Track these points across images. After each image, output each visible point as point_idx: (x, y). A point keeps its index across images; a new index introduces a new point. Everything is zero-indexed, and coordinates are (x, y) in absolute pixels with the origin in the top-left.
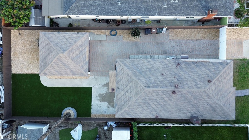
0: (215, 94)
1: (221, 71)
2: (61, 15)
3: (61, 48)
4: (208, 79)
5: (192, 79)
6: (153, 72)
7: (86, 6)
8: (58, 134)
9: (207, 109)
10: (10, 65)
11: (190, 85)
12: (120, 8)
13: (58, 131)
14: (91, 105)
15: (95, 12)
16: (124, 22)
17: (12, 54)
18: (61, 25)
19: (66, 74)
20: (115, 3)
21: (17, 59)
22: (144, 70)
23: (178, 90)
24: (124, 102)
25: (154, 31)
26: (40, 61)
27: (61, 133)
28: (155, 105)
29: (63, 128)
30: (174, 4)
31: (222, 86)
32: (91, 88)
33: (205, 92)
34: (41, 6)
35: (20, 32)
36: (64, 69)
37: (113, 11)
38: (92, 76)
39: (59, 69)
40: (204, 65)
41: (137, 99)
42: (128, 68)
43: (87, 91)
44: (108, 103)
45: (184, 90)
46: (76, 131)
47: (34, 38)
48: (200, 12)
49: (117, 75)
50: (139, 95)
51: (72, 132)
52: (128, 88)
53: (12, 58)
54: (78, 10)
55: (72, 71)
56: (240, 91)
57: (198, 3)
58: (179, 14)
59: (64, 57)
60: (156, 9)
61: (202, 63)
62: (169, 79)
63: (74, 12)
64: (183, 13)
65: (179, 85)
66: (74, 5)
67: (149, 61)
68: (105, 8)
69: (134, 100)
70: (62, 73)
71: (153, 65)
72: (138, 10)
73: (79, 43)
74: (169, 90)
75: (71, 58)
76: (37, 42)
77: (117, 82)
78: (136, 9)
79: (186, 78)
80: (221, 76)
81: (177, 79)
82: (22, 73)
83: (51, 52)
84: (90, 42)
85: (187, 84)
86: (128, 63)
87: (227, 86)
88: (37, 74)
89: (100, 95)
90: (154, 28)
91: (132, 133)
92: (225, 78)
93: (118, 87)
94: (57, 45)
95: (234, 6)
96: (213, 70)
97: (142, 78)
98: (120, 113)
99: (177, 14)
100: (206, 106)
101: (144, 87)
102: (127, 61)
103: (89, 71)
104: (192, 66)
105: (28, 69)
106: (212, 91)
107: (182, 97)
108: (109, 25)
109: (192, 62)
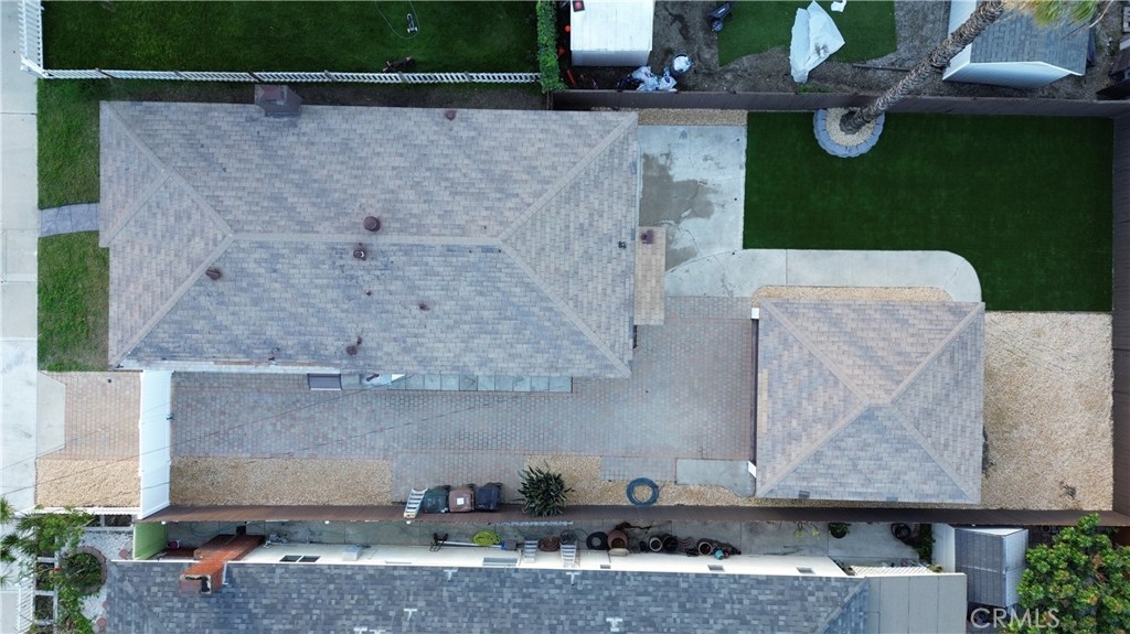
0: (189, 218)
1: (163, 321)
2: (880, 578)
3: (882, 431)
4: (219, 283)
5: (293, 286)
6: (468, 318)
7: (765, 618)
8: (903, 33)
9: (224, 150)
10: (1118, 350)
11: (301, 259)
12: (614, 608)
13: (901, 48)
14: (748, 165)
16: (597, 542)
17: (1110, 401)
18: (880, 531)
19: (860, 311)
21: (1085, 378)
22: (505, 326)
23: (353, 238)
24: (597, 183)
25: (460, 501)
26: (980, 369)
27: (889, 40)
28: (456, 169)
29: (879, 62)
30: (371, 618)
31: (158, 252)
32: (745, 246)
33: (237, 227)
35: (1070, 503)
36: (872, 334)
37: (646, 593)
38: (743, 299)
39: (894, 335)
40: (239, 348)
41: (537, 195)
42: (577, 338)
43: (764, 229)
44: (669, 178)
45: (326, 235)
46: (818, 51)
47: (1006, 471)
48: (257, 584)
49: (631, 304)
50: (529, 212)
51: (836, 42)
52: (577, 247)
53: (1109, 382)
54: (803, 599)
55: (836, 322)
56: (81, 229)
57: (266, 622)
58: (347, 577)
59: (870, 390)
60: (453, 599)
61: (249, 355)
62: (396, 286)
63: (819, 589)
64: (331, 579)
65: (350, 261)
66: (823, 623)
67: (481, 365)
68: (682, 606)
69: (552, 190)
70: (878, 316)
71: (467, 350)
72: (530, 595)
73: (800, 451)
74: (394, 238)
75: (836, 382)
76: (994, 455)
77: (629, 271)
78: (541, 601)
79: (317, 291)
80: (164, 297)
81: (358, 286)
83: (928, 413)
84: (748, 452)
85: (316, 264)
86: (579, 358)
87: (137, 251)
88: (995, 309)
89: (704, 211)
90: (459, 511)
91: (563, 38)
92: (146, 288)
93: (623, 252)
94: (902, 445)
95: (104, 605)
96: (200, 325)
97: (518, 290)
98: (616, 134)
99: (359, 577)
100: (232, 165)
101: (507, 249)
102: (581, 366)
103: (756, 322)
104: (290, 342)
105: (1038, 333)
106: (202, 231)
107: (337, 205)
108: (663, 530)
109: (289, 360)
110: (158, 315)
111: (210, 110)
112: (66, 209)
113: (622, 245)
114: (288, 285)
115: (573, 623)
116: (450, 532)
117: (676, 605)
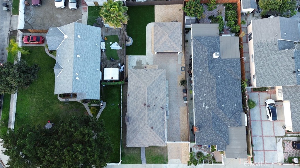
0: (144, 132)
1: (159, 136)
2: (193, 35)
3: (172, 35)
4: (154, 127)
5: (154, 117)
6: (158, 92)
7: (199, 50)
8: (115, 34)
9: (134, 127)
10: (160, 4)
11: (150, 115)
12: (198, 71)
13: (117, 34)
14: (134, 55)
15: (195, 55)
16: (191, 75)
17: (167, 5)
18: (187, 35)
19: (155, 39)
20: (201, 67)
21: (164, 8)
22: (159, 87)
23: (147, 107)
24: (138, 74)
25: (185, 95)
26: (163, 23)
27: (116, 36)
28: (136, 94)
29: (119, 37)
30: (202, 105)
31: (149, 137)
32: (146, 55)
33: (145, 125)
34: (199, 23)
35: (182, 10)
36: (158, 37)
37: (196, 66)
38: (154, 55)
39: (158, 34)
40: (163, 125)
41: (140, 82)
42: (160, 77)
43: (143, 52)
44: (136, 66)
45: (146, 111)
46: (117, 46)
47: (178, 19)
48: (198, 122)
49: (155, 69)
50: (142, 83)
51: (116, 43)
52: (147, 77)
53: (164, 5)
54: (196, 45)
55: (157, 42)
57: (203, 120)
58: (196, 109)
59: (166, 37)
60: (198, 93)
61: (164, 124)
62: (153, 102)
63: (194, 43)
64: (197, 111)
65: (150, 108)
66: (199, 42)
67: (164, 90)
68: (198, 61)
69: (139, 80)
70: (156, 36)
71: (162, 92)
72: (197, 83)
73: (175, 46)
74: (147, 102)
75: (165, 41)
76: (175, 20)
77: (150, 70)
78: (198, 81)
79: (154, 113)
80: (156, 136)
81: (153, 107)
82: (155, 11)
83: (169, 29)
84: (176, 54)
85: (151, 113)
86: (163, 76)
87: (149, 141)
88: (154, 20)
89: (141, 61)
90: (187, 95)
91: (116, 81)
92: (154, 139)
93: (148, 70)
94: (174, 32)
95: (205, 152)
96: (160, 131)
97: (154, 85)
98: (131, 72)
99: (196, 107)
100: (136, 126)
101: (148, 86)
102: (164, 76)
103: (157, 53)
104: (162, 118)
105: (158, 15)
106: (146, 130)
107: (142, 110)
108: (188, 66)
109: (164, 118)
110: (158, 137)
111: (128, 131)
112: (142, 159)
113: (147, 71)
114: (153, 117)
115: (201, 76)
116: (190, 97)
117: (198, 62)
